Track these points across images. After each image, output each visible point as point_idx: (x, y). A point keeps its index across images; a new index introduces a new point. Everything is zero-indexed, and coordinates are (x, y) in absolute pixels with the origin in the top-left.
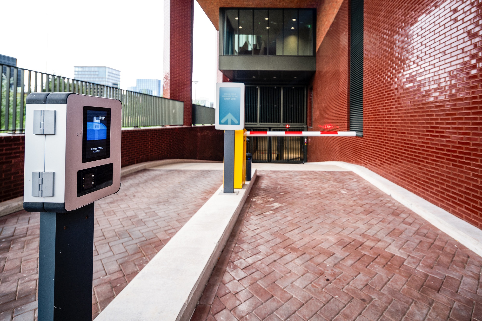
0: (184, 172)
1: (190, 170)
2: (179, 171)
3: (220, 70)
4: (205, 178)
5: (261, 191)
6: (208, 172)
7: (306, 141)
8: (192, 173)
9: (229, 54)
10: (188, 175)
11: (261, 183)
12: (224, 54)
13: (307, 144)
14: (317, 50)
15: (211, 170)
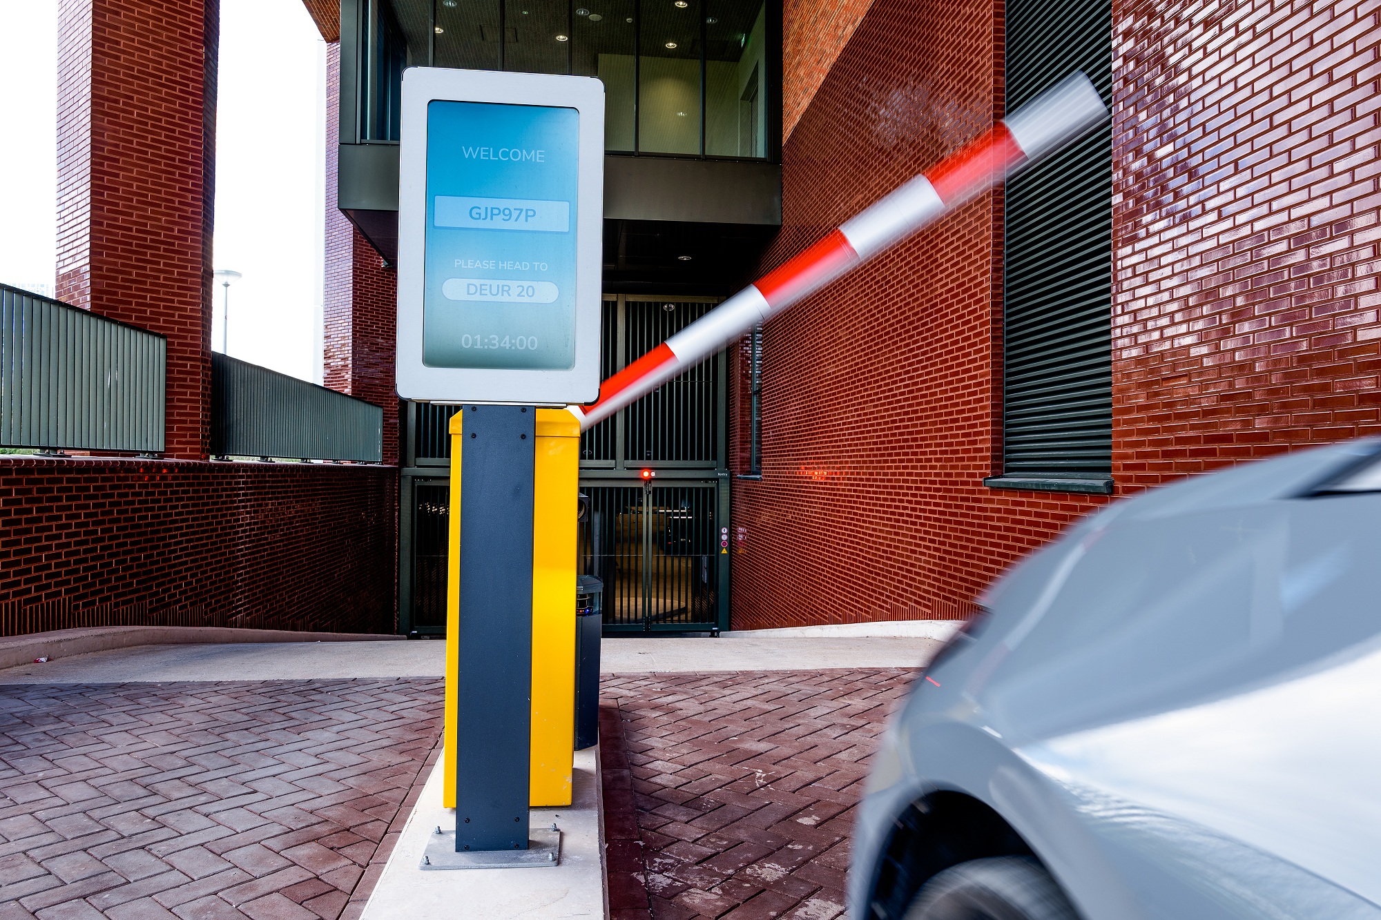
0: (169, 694)
1: (203, 684)
2: (133, 693)
3: (344, 211)
4: (299, 729)
5: (669, 812)
6: (310, 690)
7: (724, 538)
8: (215, 700)
9: (383, 137)
10: (190, 712)
11: (643, 752)
12: (363, 136)
13: (730, 549)
14: (787, 134)
15: (328, 684)
